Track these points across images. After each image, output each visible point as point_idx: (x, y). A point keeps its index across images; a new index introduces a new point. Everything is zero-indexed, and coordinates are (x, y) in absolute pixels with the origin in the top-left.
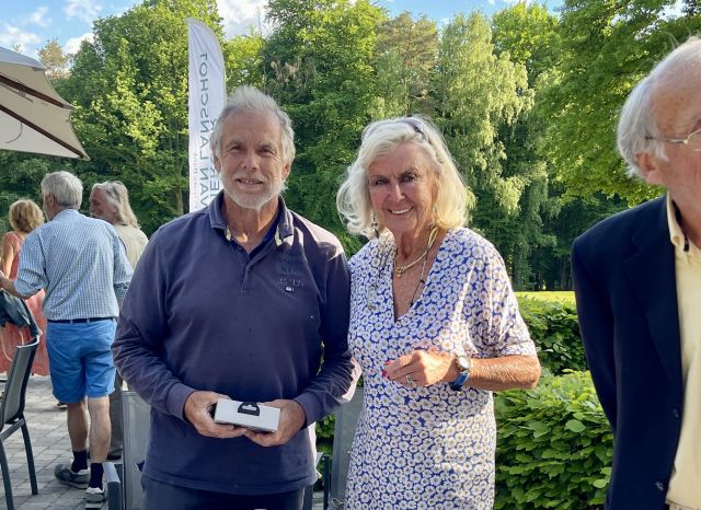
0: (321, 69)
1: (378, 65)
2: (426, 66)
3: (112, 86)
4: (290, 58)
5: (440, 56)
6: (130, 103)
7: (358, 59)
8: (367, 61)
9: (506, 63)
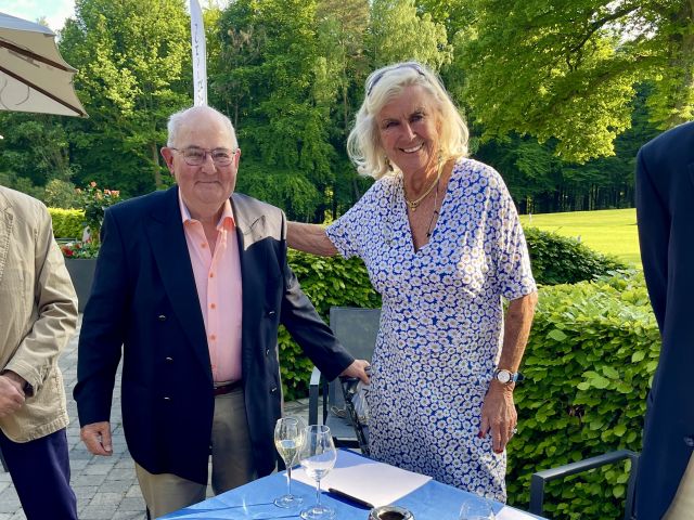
0: (271, 34)
1: (319, 29)
2: (360, 29)
3: (93, 56)
4: (244, 26)
5: (371, 20)
6: (109, 70)
7: (302, 25)
8: (310, 27)
9: (428, 24)
